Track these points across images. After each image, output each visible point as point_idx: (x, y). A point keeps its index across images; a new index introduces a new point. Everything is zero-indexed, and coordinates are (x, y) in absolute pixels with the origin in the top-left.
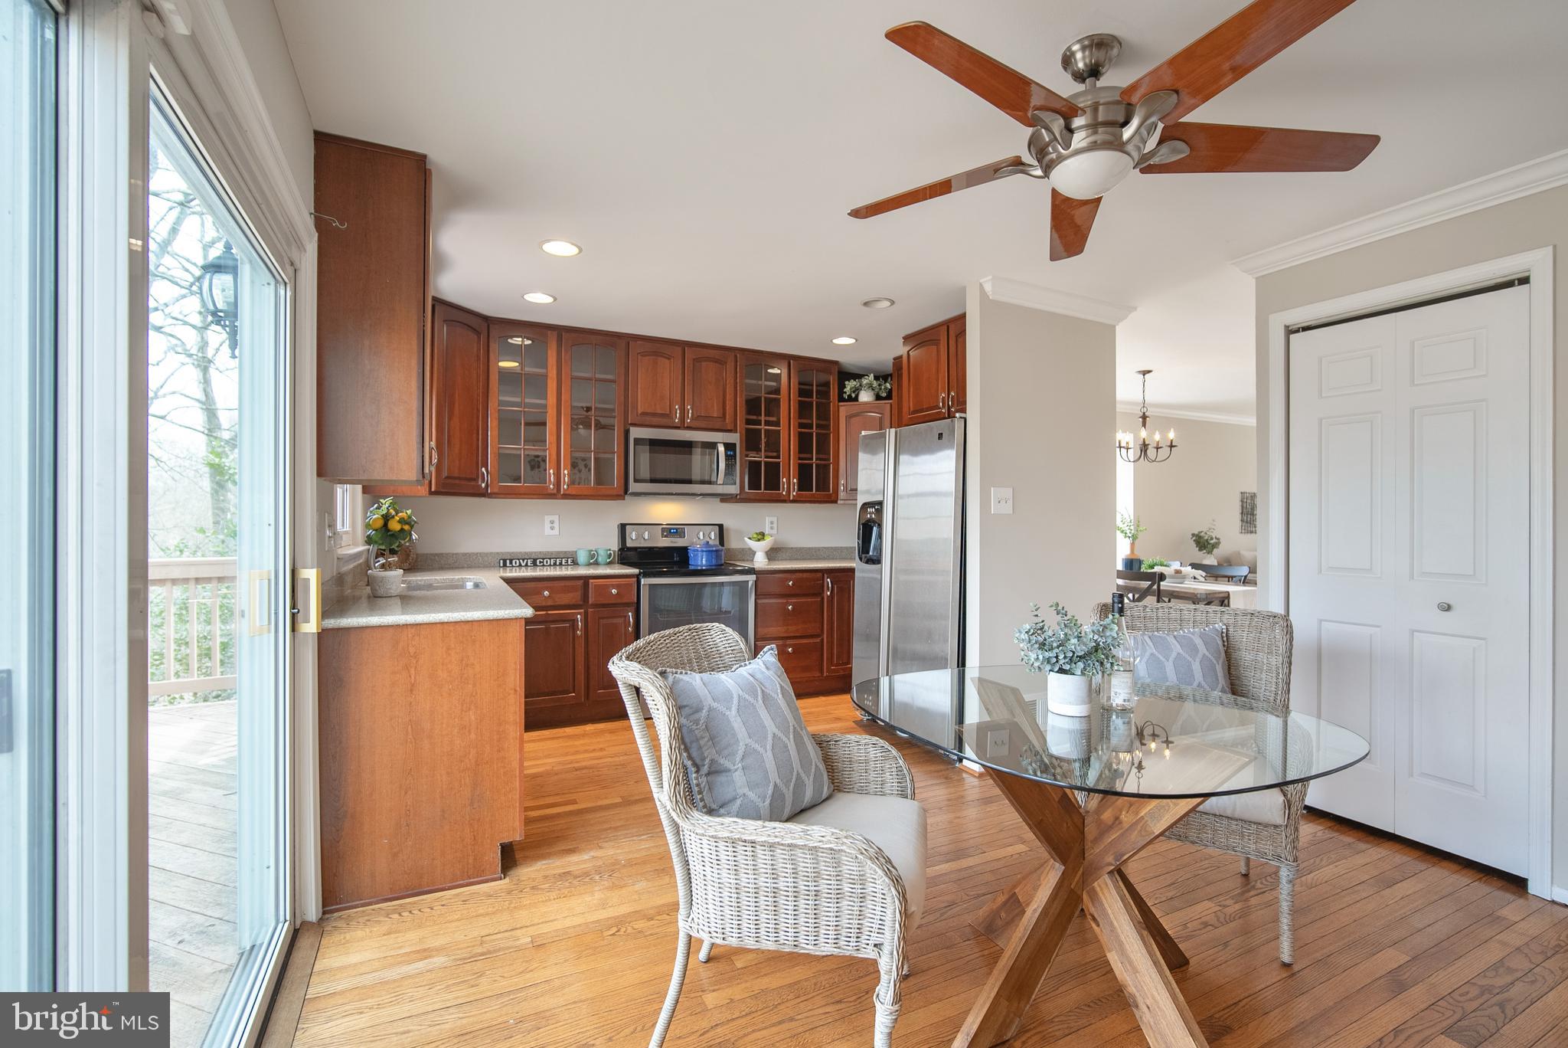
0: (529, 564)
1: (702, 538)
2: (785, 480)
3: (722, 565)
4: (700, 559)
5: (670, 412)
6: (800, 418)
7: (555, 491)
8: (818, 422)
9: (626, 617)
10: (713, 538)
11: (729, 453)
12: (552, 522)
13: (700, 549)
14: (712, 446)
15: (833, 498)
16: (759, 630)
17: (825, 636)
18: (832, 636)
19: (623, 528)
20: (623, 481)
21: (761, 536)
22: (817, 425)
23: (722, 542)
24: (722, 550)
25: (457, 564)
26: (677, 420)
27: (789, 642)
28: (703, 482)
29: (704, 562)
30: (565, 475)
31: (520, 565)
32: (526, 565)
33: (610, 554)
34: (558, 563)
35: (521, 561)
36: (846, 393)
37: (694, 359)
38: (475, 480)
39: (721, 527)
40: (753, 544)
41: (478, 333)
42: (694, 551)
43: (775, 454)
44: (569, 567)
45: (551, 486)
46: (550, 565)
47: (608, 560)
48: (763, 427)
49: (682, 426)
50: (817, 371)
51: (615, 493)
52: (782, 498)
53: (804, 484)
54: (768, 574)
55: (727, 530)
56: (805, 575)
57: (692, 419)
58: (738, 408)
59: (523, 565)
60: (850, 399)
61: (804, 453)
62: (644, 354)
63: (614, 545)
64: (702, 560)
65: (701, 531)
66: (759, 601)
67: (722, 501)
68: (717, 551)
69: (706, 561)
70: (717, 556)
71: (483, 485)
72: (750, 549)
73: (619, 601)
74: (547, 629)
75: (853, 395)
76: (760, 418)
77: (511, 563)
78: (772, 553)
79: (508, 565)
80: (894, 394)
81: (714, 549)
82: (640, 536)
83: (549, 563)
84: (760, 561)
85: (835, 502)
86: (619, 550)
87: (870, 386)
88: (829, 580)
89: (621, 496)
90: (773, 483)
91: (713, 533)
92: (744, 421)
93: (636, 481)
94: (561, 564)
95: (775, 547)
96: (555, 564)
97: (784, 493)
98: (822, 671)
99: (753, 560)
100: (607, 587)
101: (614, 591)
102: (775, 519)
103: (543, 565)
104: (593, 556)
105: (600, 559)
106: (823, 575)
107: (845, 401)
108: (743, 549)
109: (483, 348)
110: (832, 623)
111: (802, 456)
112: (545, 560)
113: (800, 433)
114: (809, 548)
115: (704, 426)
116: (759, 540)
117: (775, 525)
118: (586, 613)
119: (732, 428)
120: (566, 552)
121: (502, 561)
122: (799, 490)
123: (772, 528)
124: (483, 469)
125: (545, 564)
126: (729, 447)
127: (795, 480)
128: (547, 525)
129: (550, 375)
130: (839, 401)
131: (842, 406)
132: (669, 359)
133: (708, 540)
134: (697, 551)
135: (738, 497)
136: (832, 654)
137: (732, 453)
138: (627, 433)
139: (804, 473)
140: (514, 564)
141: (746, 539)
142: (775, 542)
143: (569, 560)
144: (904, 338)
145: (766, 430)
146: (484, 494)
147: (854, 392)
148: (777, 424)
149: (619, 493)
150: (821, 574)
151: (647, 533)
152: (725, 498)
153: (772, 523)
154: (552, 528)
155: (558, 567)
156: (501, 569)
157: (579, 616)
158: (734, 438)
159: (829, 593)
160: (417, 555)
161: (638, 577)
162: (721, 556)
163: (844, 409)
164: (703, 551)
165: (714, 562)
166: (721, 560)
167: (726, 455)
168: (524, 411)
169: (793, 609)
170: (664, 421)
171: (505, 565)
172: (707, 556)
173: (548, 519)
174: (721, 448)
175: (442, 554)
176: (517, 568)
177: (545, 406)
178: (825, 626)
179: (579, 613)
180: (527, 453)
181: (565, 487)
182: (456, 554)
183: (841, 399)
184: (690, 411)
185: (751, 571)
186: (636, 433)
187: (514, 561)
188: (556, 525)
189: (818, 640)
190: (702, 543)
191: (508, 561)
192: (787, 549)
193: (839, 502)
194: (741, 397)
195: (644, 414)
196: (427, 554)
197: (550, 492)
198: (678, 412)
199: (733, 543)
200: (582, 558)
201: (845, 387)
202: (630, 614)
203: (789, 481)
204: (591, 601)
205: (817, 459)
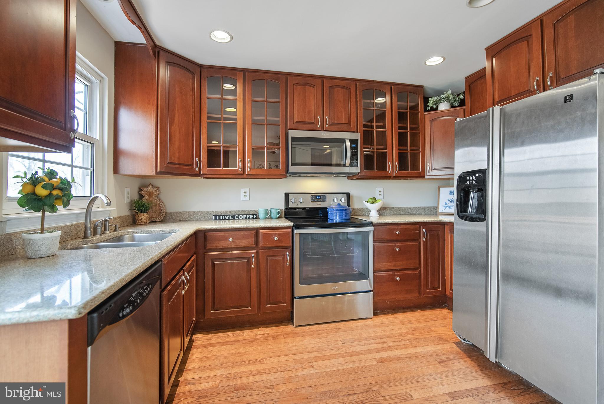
0: (230, 218)
1: (336, 201)
2: (390, 163)
3: (349, 219)
4: (335, 215)
5: (315, 120)
6: (399, 123)
7: (242, 172)
8: (412, 126)
9: (285, 255)
10: (343, 201)
11: (353, 146)
12: (245, 193)
13: (335, 209)
14: (343, 141)
15: (422, 175)
16: (376, 264)
17: (422, 269)
18: (427, 270)
19: (287, 195)
20: (285, 165)
21: (374, 200)
22: (410, 127)
23: (349, 204)
24: (349, 210)
25: (189, 218)
26: (319, 126)
27: (396, 273)
28: (337, 165)
29: (338, 218)
30: (248, 162)
31: (225, 219)
32: (229, 219)
33: (279, 211)
34: (247, 218)
35: (225, 216)
36: (429, 106)
37: (329, 87)
38: (192, 165)
39: (348, 194)
40: (369, 206)
41: (193, 74)
42: (331, 210)
43: (382, 147)
44: (255, 220)
45: (240, 169)
46: (243, 219)
47: (278, 216)
48: (375, 129)
49: (323, 129)
50: (409, 92)
51: (280, 173)
52: (388, 175)
53: (402, 166)
54: (381, 226)
55: (352, 196)
56: (407, 227)
57: (329, 125)
58: (358, 117)
59: (227, 218)
60: (432, 109)
61: (402, 146)
62: (297, 84)
63: (282, 207)
64: (336, 216)
65: (335, 197)
66: (376, 245)
67: (349, 178)
68: (346, 210)
69: (339, 216)
70: (346, 213)
71: (197, 169)
72: (367, 208)
73: (280, 245)
74: (232, 264)
75: (435, 107)
76: (372, 124)
77: (220, 218)
78: (381, 211)
79: (218, 219)
80: (467, 102)
81: (344, 209)
82: (297, 201)
83: (242, 218)
84: (374, 217)
85: (424, 177)
86: (285, 209)
87: (448, 98)
88: (424, 230)
89: (284, 175)
90: (382, 166)
91: (343, 199)
92: (362, 126)
93: (292, 165)
94: (249, 218)
95: (383, 207)
96: (246, 218)
97: (390, 172)
98: (420, 294)
99: (369, 215)
100: (271, 235)
101: (276, 238)
102: (382, 190)
103: (239, 219)
104: (267, 214)
105: (273, 215)
106: (420, 227)
107: (429, 111)
108: (362, 209)
109: (197, 83)
110: (427, 260)
111: (401, 148)
112: (240, 216)
113: (399, 133)
114: (404, 208)
115: (336, 129)
116: (373, 203)
117: (382, 193)
118: (258, 253)
119: (355, 130)
120: (253, 211)
121: (214, 216)
122: (399, 170)
123: (380, 195)
124: (197, 159)
125: (240, 218)
126: (353, 142)
127: (396, 163)
128: (242, 194)
129: (238, 99)
130: (425, 112)
131: (426, 114)
132: (313, 87)
133: (340, 203)
134: (333, 210)
135: (359, 175)
136: (427, 282)
137: (355, 146)
138: (287, 135)
139: (402, 158)
140: (221, 219)
141: (365, 202)
142: (384, 204)
143: (254, 215)
144: (485, 49)
145: (376, 131)
146: (198, 175)
147: (435, 104)
148: (384, 127)
149: (282, 173)
150: (418, 226)
151: (301, 199)
152: (351, 176)
153: (380, 192)
154: (245, 196)
155: (247, 220)
156: (214, 221)
157: (253, 255)
158: (357, 136)
159: (424, 239)
160: (166, 213)
161: (292, 228)
162: (349, 213)
163: (428, 116)
164: (337, 210)
165: (344, 217)
166: (349, 215)
167: (351, 147)
168: (223, 123)
169: (400, 250)
170: (311, 126)
171: (216, 219)
172: (340, 213)
173: (242, 190)
174: (348, 143)
175: (180, 212)
176: (223, 221)
177: (235, 119)
178: (422, 262)
179: (253, 253)
180: (225, 149)
181: (248, 169)
182: (189, 212)
183: (426, 111)
184: (327, 120)
185: (370, 224)
186: (292, 134)
187: (221, 217)
188: (247, 194)
189: (417, 272)
190: (336, 204)
191: (218, 216)
192: (390, 208)
193: (426, 177)
194: (360, 110)
195: (298, 122)
196: (172, 212)
197: (239, 173)
198: (320, 121)
199: (356, 205)
200: (261, 214)
201: (429, 102)
202: (288, 253)
203: (392, 165)
204: (261, 244)
205: (411, 150)
